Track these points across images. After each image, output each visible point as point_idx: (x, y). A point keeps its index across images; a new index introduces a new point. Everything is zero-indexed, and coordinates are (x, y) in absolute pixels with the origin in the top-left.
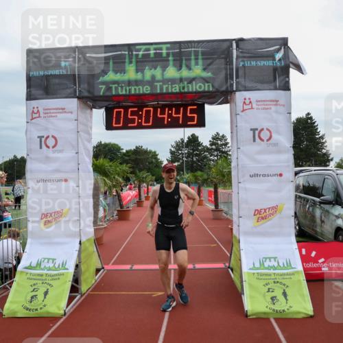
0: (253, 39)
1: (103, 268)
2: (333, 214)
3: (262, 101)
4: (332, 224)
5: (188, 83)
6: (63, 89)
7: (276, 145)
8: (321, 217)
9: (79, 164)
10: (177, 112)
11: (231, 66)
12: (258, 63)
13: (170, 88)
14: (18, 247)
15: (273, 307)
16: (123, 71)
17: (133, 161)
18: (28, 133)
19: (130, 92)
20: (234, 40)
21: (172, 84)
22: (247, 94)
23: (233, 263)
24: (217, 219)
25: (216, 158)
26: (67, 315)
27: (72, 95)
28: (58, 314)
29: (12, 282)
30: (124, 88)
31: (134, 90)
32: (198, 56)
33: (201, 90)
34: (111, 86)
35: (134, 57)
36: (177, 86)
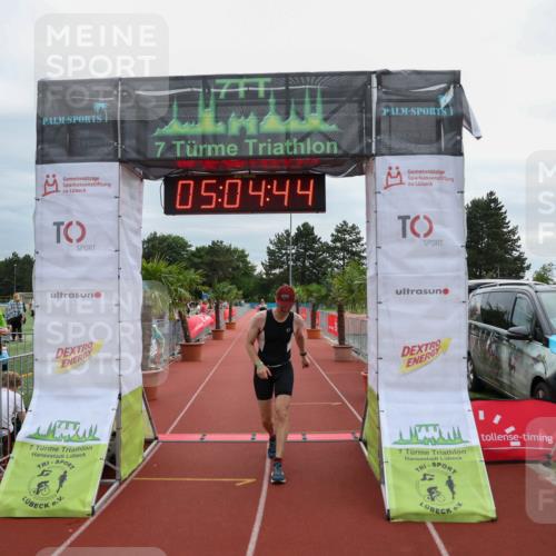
0: (405, 71)
1: (156, 438)
2: (529, 356)
3: (416, 172)
4: (526, 371)
5: (299, 141)
6: (98, 146)
7: (438, 242)
8: (510, 360)
9: (120, 269)
10: (281, 187)
11: (368, 115)
12: (413, 110)
13: (269, 149)
14: (18, 403)
15: (431, 504)
16: (194, 119)
17: (207, 264)
18: (38, 217)
19: (204, 153)
20: (374, 72)
21: (272, 143)
22: (393, 161)
23: (368, 432)
24: (341, 361)
25: (341, 262)
26: (97, 514)
27: (111, 157)
28: (83, 513)
29: (8, 460)
30: (195, 147)
31: (211, 150)
32: (315, 97)
33: (319, 153)
34: (174, 142)
35: (212, 97)
36: (281, 145)
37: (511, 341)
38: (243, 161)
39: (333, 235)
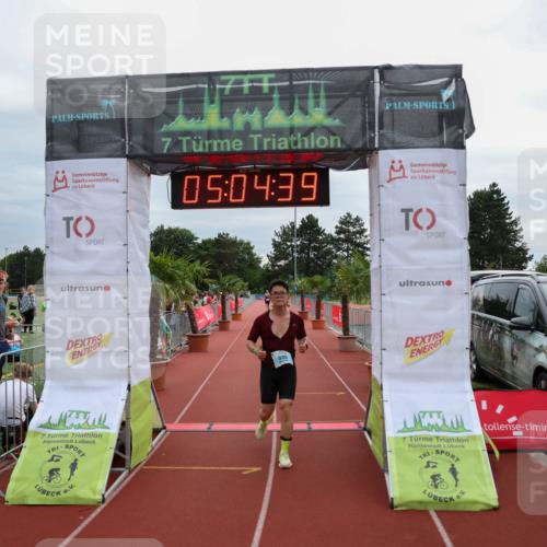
1: (164, 428)
2: (531, 346)
3: (420, 165)
4: (529, 361)
5: (302, 136)
6: (105, 143)
8: (512, 350)
9: (128, 263)
11: (372, 110)
12: (415, 104)
13: (274, 143)
15: (434, 492)
16: (200, 115)
17: (213, 256)
18: (48, 212)
19: (210, 148)
20: (377, 67)
21: (277, 138)
23: (371, 422)
24: (346, 351)
25: (346, 254)
26: (107, 501)
27: (118, 153)
28: (93, 500)
29: (21, 448)
30: (201, 142)
31: (217, 146)
32: (319, 92)
33: (324, 147)
34: (180, 138)
35: (217, 93)
36: (285, 139)
37: (514, 331)
38: (248, 155)
39: (337, 227)
